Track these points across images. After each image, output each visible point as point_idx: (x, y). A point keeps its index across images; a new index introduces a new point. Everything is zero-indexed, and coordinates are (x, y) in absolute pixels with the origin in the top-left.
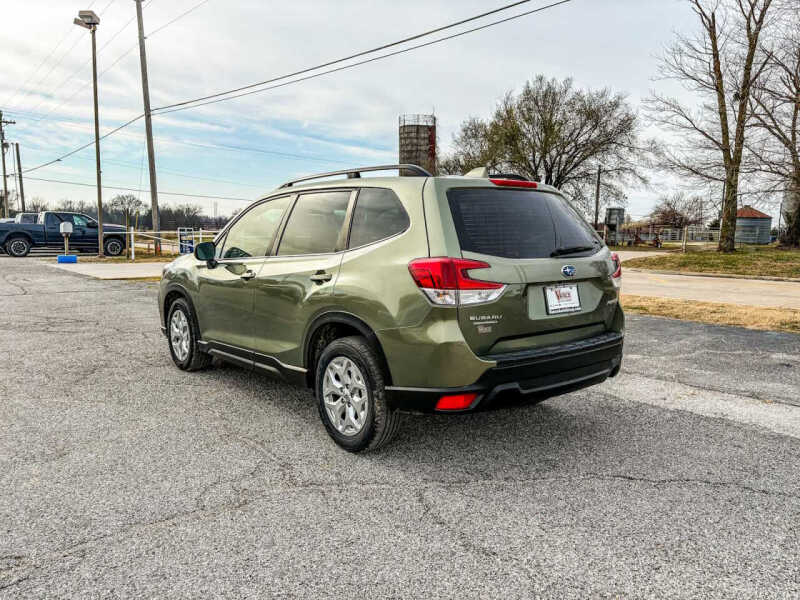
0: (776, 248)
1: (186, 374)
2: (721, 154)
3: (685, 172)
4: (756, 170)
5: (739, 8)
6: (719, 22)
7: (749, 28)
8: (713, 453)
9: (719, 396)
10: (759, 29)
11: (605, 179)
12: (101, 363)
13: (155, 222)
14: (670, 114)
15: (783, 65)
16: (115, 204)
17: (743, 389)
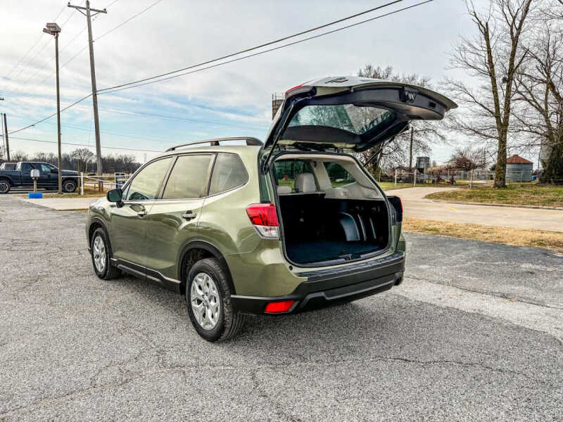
0: (536, 185)
1: (103, 282)
2: (494, 120)
3: (470, 132)
4: (520, 130)
5: (505, 20)
6: (491, 29)
7: (512, 33)
8: (468, 340)
9: (479, 296)
10: (519, 33)
11: (416, 137)
12: (44, 273)
13: (99, 168)
14: (458, 92)
15: (537, 58)
16: (74, 155)
17: (497, 291)
